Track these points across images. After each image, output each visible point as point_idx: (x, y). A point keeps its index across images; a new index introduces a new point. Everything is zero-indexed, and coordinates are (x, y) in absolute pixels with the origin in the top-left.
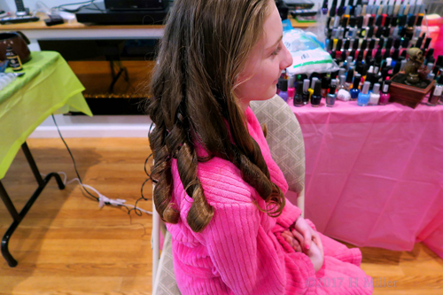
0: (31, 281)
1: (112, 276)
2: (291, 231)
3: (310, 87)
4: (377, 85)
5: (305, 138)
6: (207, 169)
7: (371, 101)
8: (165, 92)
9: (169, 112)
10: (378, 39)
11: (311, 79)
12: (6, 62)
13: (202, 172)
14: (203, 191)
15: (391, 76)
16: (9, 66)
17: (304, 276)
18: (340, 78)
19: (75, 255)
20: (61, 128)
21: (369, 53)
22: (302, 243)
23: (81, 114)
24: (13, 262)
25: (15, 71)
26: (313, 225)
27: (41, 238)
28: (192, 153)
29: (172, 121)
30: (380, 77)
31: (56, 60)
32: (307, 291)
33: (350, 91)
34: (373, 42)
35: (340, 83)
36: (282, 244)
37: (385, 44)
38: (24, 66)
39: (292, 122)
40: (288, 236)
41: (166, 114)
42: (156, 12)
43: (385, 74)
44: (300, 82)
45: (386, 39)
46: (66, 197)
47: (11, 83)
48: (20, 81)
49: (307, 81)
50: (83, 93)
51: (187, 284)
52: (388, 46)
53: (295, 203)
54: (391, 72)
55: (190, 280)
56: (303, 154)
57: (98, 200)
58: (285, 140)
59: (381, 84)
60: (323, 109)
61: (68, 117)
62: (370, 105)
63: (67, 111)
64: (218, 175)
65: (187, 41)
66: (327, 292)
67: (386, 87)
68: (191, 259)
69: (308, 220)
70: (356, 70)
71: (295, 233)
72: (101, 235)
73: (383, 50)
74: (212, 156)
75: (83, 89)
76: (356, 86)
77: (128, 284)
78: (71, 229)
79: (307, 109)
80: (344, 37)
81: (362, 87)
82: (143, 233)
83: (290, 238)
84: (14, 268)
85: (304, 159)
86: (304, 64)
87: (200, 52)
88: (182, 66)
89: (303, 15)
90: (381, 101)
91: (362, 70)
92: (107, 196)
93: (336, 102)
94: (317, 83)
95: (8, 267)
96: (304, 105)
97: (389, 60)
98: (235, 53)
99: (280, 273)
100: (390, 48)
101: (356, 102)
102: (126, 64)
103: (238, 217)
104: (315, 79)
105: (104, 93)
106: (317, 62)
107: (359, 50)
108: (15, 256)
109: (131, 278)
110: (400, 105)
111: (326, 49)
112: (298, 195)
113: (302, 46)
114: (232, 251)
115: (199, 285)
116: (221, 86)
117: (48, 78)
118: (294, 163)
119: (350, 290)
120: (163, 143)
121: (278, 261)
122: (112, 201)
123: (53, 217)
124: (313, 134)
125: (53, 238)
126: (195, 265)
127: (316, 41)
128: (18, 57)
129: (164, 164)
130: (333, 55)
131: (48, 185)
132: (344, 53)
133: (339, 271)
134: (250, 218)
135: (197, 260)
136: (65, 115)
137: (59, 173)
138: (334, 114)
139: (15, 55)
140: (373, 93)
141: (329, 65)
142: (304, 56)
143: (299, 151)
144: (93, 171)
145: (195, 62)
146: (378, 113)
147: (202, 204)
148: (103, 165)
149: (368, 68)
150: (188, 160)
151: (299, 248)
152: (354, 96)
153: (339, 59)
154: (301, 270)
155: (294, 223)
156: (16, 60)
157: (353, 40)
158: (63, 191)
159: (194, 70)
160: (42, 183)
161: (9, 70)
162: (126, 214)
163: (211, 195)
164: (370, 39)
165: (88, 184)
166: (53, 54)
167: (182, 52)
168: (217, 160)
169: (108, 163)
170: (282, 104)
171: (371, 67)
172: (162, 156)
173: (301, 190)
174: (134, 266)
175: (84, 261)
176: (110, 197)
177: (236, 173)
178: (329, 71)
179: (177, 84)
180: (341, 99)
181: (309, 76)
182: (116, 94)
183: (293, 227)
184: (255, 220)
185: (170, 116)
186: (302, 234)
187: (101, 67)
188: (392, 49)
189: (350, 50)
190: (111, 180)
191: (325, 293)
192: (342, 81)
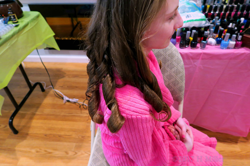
0: (25, 142)
1: (70, 142)
2: (174, 125)
3: (190, 36)
4: (235, 36)
5: (185, 68)
6: (122, 92)
7: (230, 46)
8: (97, 40)
9: (99, 54)
10: (236, 6)
11: (191, 31)
12: (8, 18)
13: (118, 94)
14: (118, 106)
15: (243, 30)
16: (10, 20)
17: (180, 155)
18: (210, 31)
19: (49, 129)
20: (42, 57)
21: (230, 15)
22: (180, 133)
23: (53, 49)
24: (16, 132)
25: (14, 23)
26: (188, 122)
27: (31, 118)
28: (112, 82)
29: (101, 60)
30: (236, 30)
31: (38, 17)
32: (182, 164)
33: (216, 39)
34: (233, 7)
35: (210, 34)
36: (168, 134)
37: (240, 8)
38: (19, 20)
39: (178, 58)
40: (172, 128)
41: (97, 54)
43: (239, 29)
44: (185, 33)
45: (241, 6)
46: (45, 96)
47: (11, 30)
48: (16, 29)
49: (189, 32)
50: (55, 36)
51: (109, 155)
52: (242, 10)
53: (177, 108)
54: (243, 27)
55: (111, 153)
56: (184, 78)
57: (63, 98)
58: (173, 70)
59: (237, 35)
60: (198, 50)
61: (47, 51)
62: (228, 48)
63: (45, 48)
64: (128, 97)
65: (112, 5)
66: (194, 164)
67: (240, 37)
68: (111, 143)
69: (184, 119)
70: (221, 25)
71: (176, 127)
72: (64, 118)
73: (239, 13)
74: (125, 84)
75: (54, 34)
76: (220, 36)
77: (79, 147)
78: (48, 115)
79: (187, 50)
80: (214, 4)
81: (224, 36)
82: (87, 119)
83: (173, 130)
84: (16, 135)
85: (184, 82)
86: (188, 21)
87: (120, 14)
88: (108, 23)
90: (236, 46)
91: (224, 25)
92: (68, 97)
93: (207, 46)
94: (195, 34)
95: (13, 134)
96: (186, 47)
97: (242, 19)
98: (144, 16)
99: (166, 156)
100: (243, 11)
101: (220, 46)
102: (80, 19)
103: (141, 123)
104: (194, 31)
105: (67, 37)
106: (196, 20)
107: (223, 12)
108: (17, 128)
109: (80, 144)
110: (248, 49)
111: (201, 11)
112: (179, 104)
113: (187, 9)
114: (136, 143)
115: (116, 157)
116: (134, 39)
117: (32, 28)
118: (178, 84)
119: (209, 163)
120: (94, 73)
121: (165, 149)
122: (70, 100)
123: (38, 107)
124: (191, 66)
125: (38, 119)
126: (113, 146)
127: (196, 6)
128: (15, 15)
129: (95, 87)
130: (207, 16)
131: (35, 89)
132: (213, 14)
133: (202, 152)
134: (148, 125)
135: (115, 144)
136: (45, 49)
137: (41, 82)
138: (205, 54)
139: (14, 13)
140: (232, 41)
141: (204, 22)
142: (188, 16)
143: (181, 77)
144: (61, 81)
145: (117, 20)
146: (233, 54)
147: (118, 115)
148: (66, 79)
149: (229, 25)
150: (110, 86)
151: (178, 136)
152: (219, 42)
153: (210, 18)
154: (179, 152)
155: (176, 121)
156: (14, 16)
157: (220, 6)
158: (44, 93)
159: (116, 26)
160: (32, 88)
161: (10, 22)
162: (78, 107)
163: (123, 110)
164: (230, 6)
165: (57, 89)
166: (36, 13)
167: (108, 13)
168: (128, 86)
169: (69, 77)
170: (172, 47)
171: (231, 24)
172: (94, 81)
173: (181, 101)
174: (82, 137)
175: (54, 133)
176: (69, 97)
177: (140, 95)
178: (204, 26)
179: (105, 35)
180: (210, 44)
181: (190, 29)
182: (73, 37)
183: (175, 123)
184: (151, 125)
185: (99, 56)
186: (181, 128)
187: (66, 21)
188: (245, 12)
189: (217, 12)
190: (71, 87)
191: (193, 165)
192: (212, 32)
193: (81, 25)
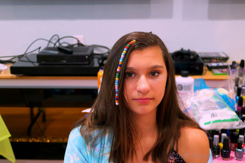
3: (220, 142)
11: (220, 135)
42: (82, 66)
49: (216, 136)
60: (233, 162)
75: (10, 135)
79: (217, 162)
86: (215, 122)
89: (218, 67)
96: (216, 158)
104: (224, 135)
106: (224, 121)
127: (225, 98)
141: (237, 123)
142: (213, 114)
178: (237, 128)
193: (44, 116)
